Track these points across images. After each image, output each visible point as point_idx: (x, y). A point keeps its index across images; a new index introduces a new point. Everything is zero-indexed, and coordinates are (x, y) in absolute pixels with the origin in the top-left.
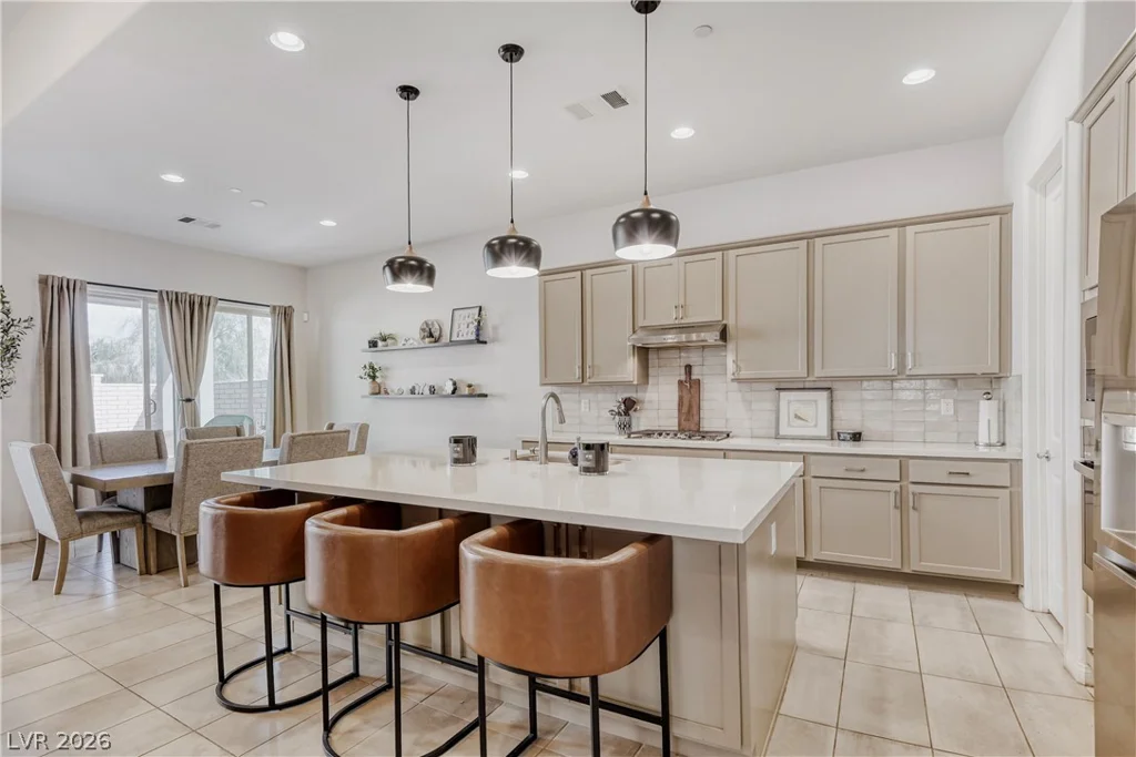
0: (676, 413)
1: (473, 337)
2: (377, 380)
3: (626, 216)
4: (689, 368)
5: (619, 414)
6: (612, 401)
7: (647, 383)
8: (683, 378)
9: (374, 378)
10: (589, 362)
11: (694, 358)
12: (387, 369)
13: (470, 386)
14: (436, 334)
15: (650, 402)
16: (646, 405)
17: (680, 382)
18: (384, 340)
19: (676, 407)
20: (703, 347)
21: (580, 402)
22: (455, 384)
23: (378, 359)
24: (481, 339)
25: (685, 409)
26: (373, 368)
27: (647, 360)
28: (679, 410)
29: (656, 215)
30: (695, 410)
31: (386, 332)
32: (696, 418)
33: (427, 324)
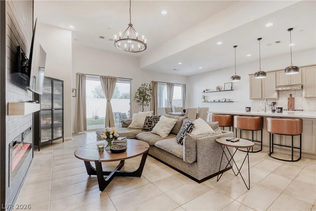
0: (287, 105)
1: (231, 89)
2: (205, 99)
3: (288, 67)
4: (291, 95)
5: (272, 105)
6: (270, 103)
7: (279, 99)
8: (289, 97)
9: (204, 98)
10: (263, 94)
11: (292, 93)
12: (207, 96)
13: (229, 100)
14: (220, 89)
15: (279, 103)
16: (278, 104)
17: (288, 98)
18: (207, 90)
19: (287, 104)
20: (295, 90)
21: (259, 103)
22: (225, 99)
23: (205, 94)
24: (232, 89)
25: (290, 104)
26: (204, 96)
27: (279, 93)
28: (288, 105)
29: (294, 67)
30: (293, 105)
31: (207, 89)
32: (293, 107)
33: (218, 87)
